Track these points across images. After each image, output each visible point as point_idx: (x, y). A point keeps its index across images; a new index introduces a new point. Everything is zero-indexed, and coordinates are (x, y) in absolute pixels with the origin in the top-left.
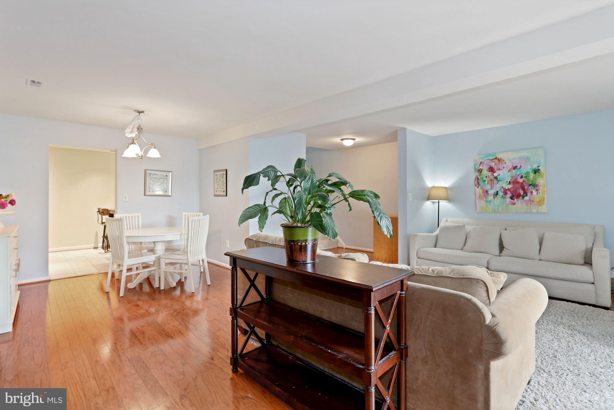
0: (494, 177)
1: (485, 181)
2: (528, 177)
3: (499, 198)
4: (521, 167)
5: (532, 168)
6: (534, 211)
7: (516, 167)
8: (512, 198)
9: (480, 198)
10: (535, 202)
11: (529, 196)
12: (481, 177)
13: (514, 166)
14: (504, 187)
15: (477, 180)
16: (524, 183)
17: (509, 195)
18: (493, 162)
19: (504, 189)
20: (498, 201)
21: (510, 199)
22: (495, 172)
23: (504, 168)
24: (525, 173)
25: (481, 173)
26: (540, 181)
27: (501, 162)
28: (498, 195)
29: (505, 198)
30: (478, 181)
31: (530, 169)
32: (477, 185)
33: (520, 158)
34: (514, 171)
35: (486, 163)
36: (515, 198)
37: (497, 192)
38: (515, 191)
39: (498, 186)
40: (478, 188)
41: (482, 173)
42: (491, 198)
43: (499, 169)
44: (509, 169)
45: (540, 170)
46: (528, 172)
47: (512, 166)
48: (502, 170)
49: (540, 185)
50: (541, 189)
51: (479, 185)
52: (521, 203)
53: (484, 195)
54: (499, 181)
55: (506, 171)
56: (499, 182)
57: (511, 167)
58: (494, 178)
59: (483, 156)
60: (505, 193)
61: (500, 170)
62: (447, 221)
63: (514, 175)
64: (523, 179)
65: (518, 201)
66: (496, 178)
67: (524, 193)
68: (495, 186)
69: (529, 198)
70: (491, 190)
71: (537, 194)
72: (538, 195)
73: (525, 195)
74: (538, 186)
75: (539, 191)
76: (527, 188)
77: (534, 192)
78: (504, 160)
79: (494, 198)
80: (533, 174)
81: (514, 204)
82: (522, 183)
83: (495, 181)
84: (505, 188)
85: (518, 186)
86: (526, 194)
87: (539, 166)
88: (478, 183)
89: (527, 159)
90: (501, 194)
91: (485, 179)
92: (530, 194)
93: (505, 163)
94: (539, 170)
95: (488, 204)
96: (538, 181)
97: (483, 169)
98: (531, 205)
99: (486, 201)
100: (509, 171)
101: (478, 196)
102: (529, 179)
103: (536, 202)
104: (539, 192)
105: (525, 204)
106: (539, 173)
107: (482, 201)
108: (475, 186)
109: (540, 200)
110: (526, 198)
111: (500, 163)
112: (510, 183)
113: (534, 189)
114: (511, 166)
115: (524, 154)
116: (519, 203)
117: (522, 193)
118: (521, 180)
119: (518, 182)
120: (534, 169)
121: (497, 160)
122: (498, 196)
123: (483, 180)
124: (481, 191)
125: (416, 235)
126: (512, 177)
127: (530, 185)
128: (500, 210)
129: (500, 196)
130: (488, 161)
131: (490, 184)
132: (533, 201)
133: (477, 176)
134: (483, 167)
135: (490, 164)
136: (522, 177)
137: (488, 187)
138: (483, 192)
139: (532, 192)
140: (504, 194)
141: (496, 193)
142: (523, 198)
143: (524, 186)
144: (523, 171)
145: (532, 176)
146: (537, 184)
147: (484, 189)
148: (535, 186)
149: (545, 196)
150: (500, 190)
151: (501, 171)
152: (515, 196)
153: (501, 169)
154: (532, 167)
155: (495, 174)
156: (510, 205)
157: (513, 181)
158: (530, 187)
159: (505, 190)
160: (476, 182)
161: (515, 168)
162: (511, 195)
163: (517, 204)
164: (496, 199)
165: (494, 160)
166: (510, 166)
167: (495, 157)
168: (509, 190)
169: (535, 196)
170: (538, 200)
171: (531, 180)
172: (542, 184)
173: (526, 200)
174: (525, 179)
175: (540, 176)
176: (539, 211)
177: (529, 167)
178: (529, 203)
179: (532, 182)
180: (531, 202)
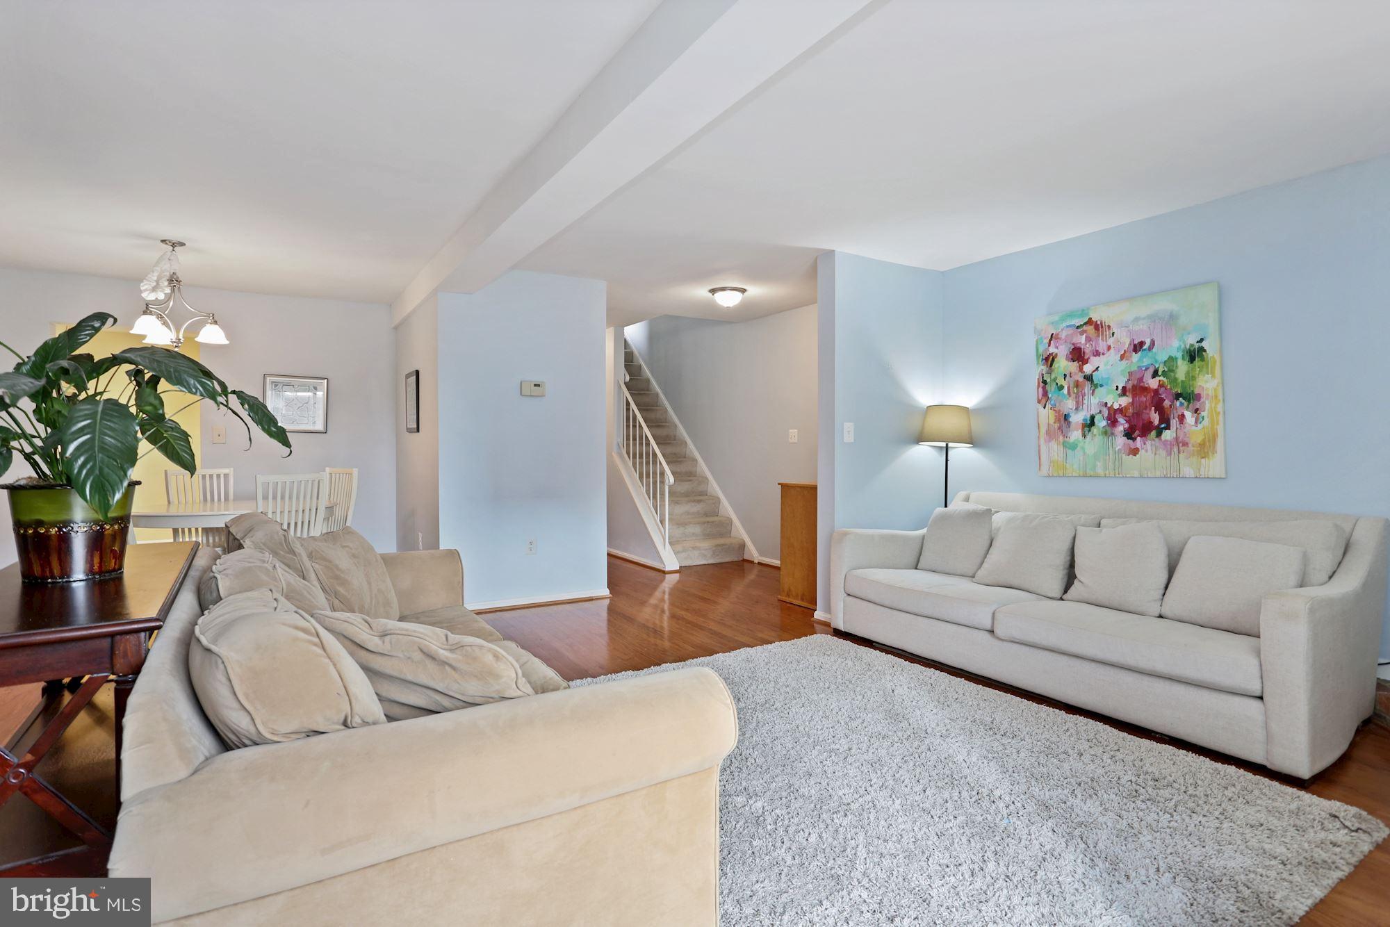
0: (1083, 375)
1: (1061, 388)
2: (1172, 374)
3: (1097, 436)
4: (1153, 343)
5: (1183, 346)
6: (1188, 471)
7: (1142, 344)
8: (1129, 435)
9: (1050, 435)
10: (1191, 448)
11: (1175, 428)
12: (1053, 376)
13: (1136, 342)
14: (1109, 405)
15: (1042, 384)
16: (1162, 390)
17: (1123, 424)
18: (1082, 333)
19: (1110, 409)
20: (1093, 444)
21: (1126, 438)
22: (1086, 362)
23: (1109, 348)
24: (1166, 362)
25: (1051, 365)
26: (1206, 384)
27: (1102, 334)
28: (1093, 427)
29: (1113, 434)
30: (1044, 388)
31: (1178, 349)
32: (1044, 401)
33: (1153, 318)
34: (1135, 357)
35: (1066, 336)
36: (1139, 436)
37: (1093, 418)
38: (1137, 414)
39: (1095, 401)
40: (1044, 408)
41: (1055, 365)
42: (1076, 435)
43: (1097, 351)
44: (1122, 352)
45: (1205, 351)
46: (1171, 359)
47: (1130, 344)
48: (1103, 354)
49: (1204, 394)
50: (1207, 406)
51: (1048, 399)
52: (1154, 449)
53: (1059, 429)
54: (1096, 386)
55: (1113, 356)
56: (1099, 390)
57: (1127, 346)
58: (1084, 378)
59: (1056, 318)
60: (1113, 422)
61: (1099, 355)
62: (967, 499)
63: (1134, 368)
64: (1158, 378)
65: (1145, 444)
66: (1089, 378)
67: (1161, 422)
68: (1086, 402)
69: (1175, 434)
70: (1075, 414)
71: (1196, 422)
72: (1200, 426)
73: (1163, 426)
74: (1198, 397)
75: (1203, 414)
76: (1171, 406)
77: (1189, 415)
78: (1109, 327)
79: (1084, 436)
80: (1186, 362)
81: (1135, 452)
82: (1156, 392)
83: (1087, 388)
84: (1112, 405)
85: (1145, 399)
86: (1165, 421)
87: (1202, 340)
88: (1045, 394)
89: (1170, 321)
90: (1101, 423)
91: (1061, 381)
92: (1178, 423)
93: (1113, 334)
94: (1202, 350)
95: (1069, 452)
96: (1199, 384)
97: (1056, 354)
98: (1181, 455)
99: (1065, 445)
100: (1122, 357)
101: (1043, 430)
102: (1176, 379)
103: (1193, 447)
104: (1203, 418)
105: (1163, 453)
106: (1203, 360)
107: (1054, 445)
108: (1039, 402)
109: (1204, 440)
110: (1168, 435)
111: (1098, 336)
112: (1124, 391)
113: (1187, 408)
114: (1127, 342)
115: (1163, 305)
116: (1147, 451)
117: (1155, 418)
118: (1153, 383)
119: (1145, 390)
120: (1189, 350)
121: (1092, 327)
122: (1094, 430)
123: (1057, 384)
124: (1052, 415)
125: (845, 534)
126: (1131, 374)
127: (1178, 396)
128: (1100, 471)
129: (1099, 429)
130: (1070, 331)
131: (1073, 396)
132: (1185, 444)
133: (1043, 375)
134: (1057, 348)
135: (1075, 340)
136: (1155, 374)
137: (1070, 404)
138: (1058, 419)
139: (1182, 418)
140: (1108, 425)
141: (1089, 422)
142: (1159, 435)
143: (1162, 401)
144: (1160, 356)
145: (1182, 368)
146: (1196, 392)
147: (1060, 411)
148: (1190, 397)
149: (1220, 429)
150: (1100, 412)
151: (1101, 356)
152: (1138, 428)
153: (1101, 351)
154: (1184, 342)
155: (1088, 369)
156: (1124, 455)
157: (1134, 387)
158: (1178, 403)
159: (1112, 412)
160: (1041, 390)
161: (1138, 347)
162: (1127, 426)
163: (1142, 452)
164: (1089, 437)
165: (1085, 328)
166: (1125, 343)
167: (1086, 320)
168: (1121, 411)
169: (1192, 426)
170: (1199, 440)
171: (1180, 380)
172: (1211, 393)
173: (1166, 441)
174: (1165, 379)
175: (1205, 369)
176: (1202, 473)
177: (1176, 343)
178: (1175, 449)
179: (1183, 387)
180: (1181, 445)
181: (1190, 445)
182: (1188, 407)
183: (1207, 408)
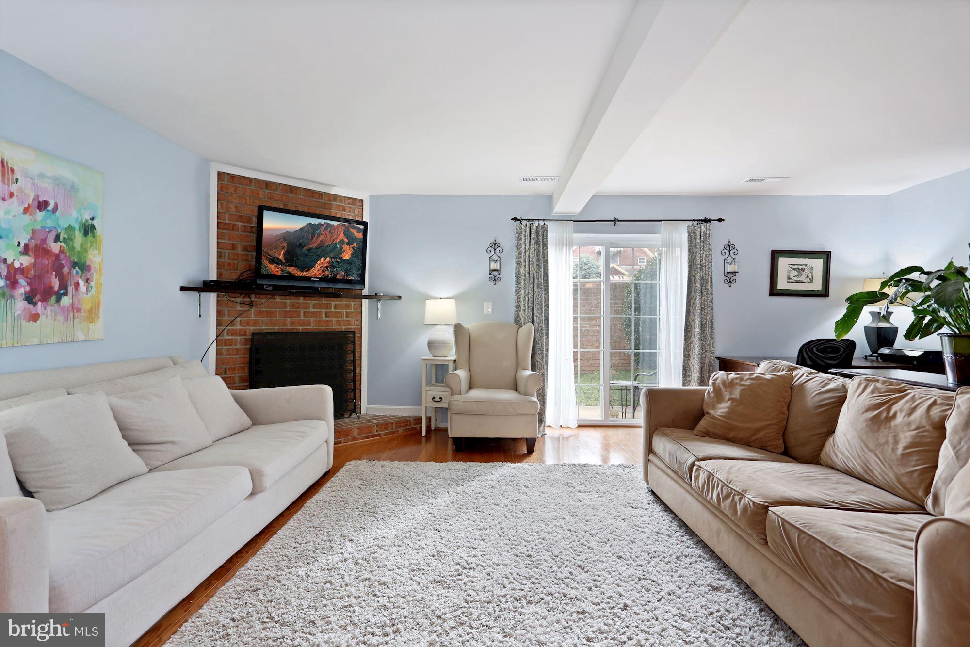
2: (71, 243)
4: (56, 206)
5: (80, 219)
6: (80, 336)
7: (46, 203)
8: (30, 298)
10: (83, 314)
11: (71, 295)
13: (40, 200)
14: (9, 262)
16: (62, 256)
17: (23, 287)
19: (10, 268)
21: (25, 302)
23: (13, 195)
24: (66, 228)
26: (94, 258)
27: (4, 176)
29: (12, 296)
31: (77, 220)
33: (56, 181)
34: (39, 215)
36: (39, 300)
38: (39, 277)
44: (26, 206)
45: (95, 229)
46: (70, 228)
47: (35, 198)
48: (5, 200)
49: (92, 267)
52: (53, 314)
55: (17, 207)
57: (31, 200)
60: (12, 281)
63: (37, 227)
64: (59, 244)
65: (45, 309)
67: (60, 288)
69: (71, 301)
71: (87, 291)
72: (89, 294)
73: (62, 292)
74: (88, 269)
75: (92, 284)
76: (69, 272)
77: (81, 283)
78: (15, 171)
80: (81, 234)
81: (35, 317)
82: (57, 257)
84: (12, 263)
85: (46, 262)
86: (64, 286)
87: (92, 219)
89: (71, 190)
92: (74, 290)
93: (18, 181)
94: (93, 227)
96: (90, 257)
98: (76, 321)
100: (26, 211)
102: (73, 248)
103: (84, 312)
104: (91, 287)
105: (61, 318)
106: (94, 236)
109: (92, 307)
110: (66, 301)
112: (26, 250)
113: (81, 277)
114: (32, 196)
115: (66, 173)
116: (46, 316)
117: (57, 283)
118: (55, 248)
119: (47, 252)
120: (84, 224)
126: (33, 232)
127: (75, 265)
132: (79, 310)
136: (57, 238)
139: (77, 285)
140: (7, 285)
142: (59, 299)
143: (62, 266)
144: (61, 221)
145: (78, 237)
146: (87, 263)
148: (84, 267)
149: (102, 297)
152: (38, 292)
154: (81, 215)
156: (24, 322)
157: (36, 246)
158: (74, 272)
159: (13, 272)
161: (42, 206)
162: (27, 288)
163: (42, 319)
166: (29, 196)
168: (22, 271)
169: (84, 295)
170: (88, 308)
171: (76, 251)
172: (97, 266)
173: (64, 307)
174: (65, 246)
175: (94, 245)
176: (90, 336)
177: (75, 214)
178: (71, 315)
179: (79, 258)
180: (75, 311)
181: (82, 311)
182: (82, 275)
183: (94, 279)
